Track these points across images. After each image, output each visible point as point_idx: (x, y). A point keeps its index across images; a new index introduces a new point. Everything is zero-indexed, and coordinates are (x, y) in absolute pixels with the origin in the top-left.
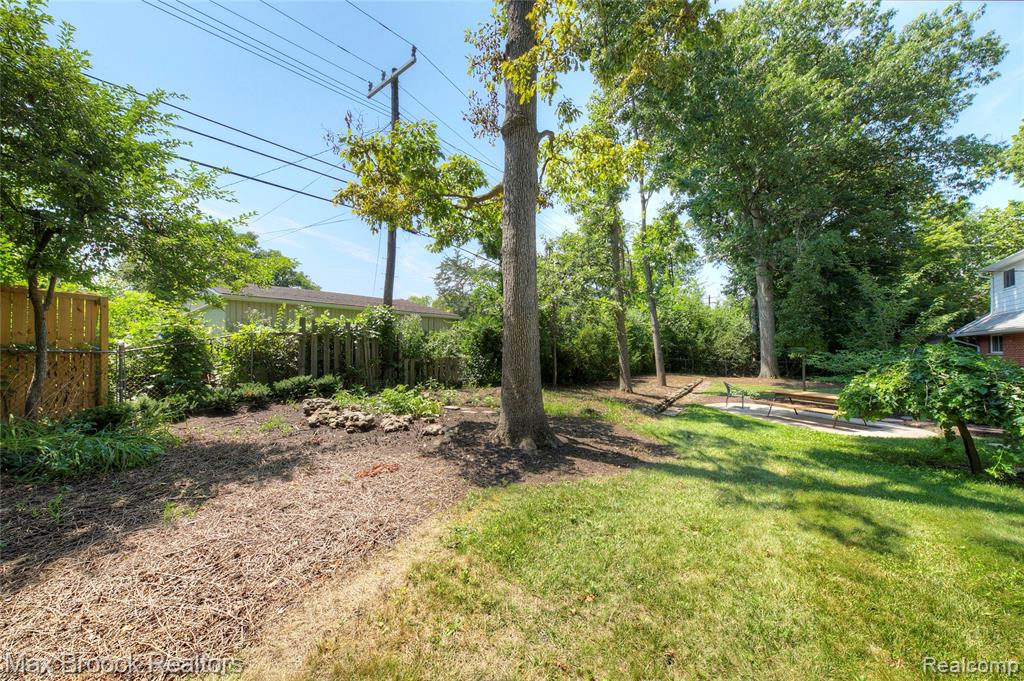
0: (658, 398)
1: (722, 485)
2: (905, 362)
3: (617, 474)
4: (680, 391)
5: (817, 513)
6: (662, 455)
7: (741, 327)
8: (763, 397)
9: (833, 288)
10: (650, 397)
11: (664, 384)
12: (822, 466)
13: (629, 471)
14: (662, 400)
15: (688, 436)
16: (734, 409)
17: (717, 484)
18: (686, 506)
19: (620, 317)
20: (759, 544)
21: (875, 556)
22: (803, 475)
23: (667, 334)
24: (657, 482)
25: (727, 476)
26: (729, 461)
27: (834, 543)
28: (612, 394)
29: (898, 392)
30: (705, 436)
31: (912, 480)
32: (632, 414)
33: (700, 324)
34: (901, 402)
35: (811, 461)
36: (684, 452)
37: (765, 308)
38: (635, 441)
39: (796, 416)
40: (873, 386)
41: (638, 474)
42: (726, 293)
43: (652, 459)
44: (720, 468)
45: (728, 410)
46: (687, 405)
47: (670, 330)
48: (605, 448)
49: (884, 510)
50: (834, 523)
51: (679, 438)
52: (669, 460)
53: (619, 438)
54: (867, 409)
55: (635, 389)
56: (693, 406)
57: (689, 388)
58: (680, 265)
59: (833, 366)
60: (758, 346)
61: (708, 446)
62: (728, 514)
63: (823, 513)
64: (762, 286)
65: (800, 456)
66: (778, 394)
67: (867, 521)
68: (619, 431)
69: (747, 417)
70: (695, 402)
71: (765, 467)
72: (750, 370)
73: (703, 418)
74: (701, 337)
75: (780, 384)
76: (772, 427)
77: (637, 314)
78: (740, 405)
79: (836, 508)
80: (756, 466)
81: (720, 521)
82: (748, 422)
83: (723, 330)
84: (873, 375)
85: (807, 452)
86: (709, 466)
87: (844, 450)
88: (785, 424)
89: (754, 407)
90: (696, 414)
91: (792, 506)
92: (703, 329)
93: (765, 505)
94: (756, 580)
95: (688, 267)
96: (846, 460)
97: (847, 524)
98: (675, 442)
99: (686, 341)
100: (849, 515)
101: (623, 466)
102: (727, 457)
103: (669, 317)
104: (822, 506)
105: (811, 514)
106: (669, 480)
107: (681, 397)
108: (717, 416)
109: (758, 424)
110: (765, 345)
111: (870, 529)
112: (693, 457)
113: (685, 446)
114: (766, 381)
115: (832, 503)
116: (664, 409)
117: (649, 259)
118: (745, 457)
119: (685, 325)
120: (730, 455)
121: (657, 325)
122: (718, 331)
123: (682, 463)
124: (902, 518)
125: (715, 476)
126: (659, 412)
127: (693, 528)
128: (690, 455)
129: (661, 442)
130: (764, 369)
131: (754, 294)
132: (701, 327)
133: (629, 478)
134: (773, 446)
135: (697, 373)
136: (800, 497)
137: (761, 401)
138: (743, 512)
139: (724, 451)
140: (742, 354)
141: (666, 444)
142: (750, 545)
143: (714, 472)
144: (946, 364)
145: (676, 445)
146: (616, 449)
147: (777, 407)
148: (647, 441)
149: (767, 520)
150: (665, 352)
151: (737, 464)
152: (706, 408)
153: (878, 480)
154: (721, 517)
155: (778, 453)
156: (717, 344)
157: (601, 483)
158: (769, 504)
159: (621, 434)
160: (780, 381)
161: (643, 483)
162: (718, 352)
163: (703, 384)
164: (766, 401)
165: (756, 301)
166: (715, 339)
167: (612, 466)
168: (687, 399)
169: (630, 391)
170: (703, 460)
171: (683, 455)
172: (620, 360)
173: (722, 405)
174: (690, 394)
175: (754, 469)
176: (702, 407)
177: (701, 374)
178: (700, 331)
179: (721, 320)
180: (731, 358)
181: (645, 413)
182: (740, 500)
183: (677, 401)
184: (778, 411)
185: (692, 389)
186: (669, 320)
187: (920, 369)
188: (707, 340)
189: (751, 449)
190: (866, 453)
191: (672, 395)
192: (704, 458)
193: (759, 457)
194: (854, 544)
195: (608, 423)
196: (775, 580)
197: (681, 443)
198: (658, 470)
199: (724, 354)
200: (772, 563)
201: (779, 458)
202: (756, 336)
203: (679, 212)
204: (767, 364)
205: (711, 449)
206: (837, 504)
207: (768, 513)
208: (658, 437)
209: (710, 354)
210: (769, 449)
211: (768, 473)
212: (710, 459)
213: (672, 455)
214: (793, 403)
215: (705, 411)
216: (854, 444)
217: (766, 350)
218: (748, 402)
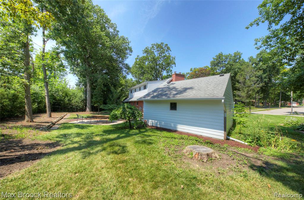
0: (48, 123)
1: (82, 150)
2: (122, 107)
3: (29, 166)
4: (58, 118)
5: (110, 148)
6: (54, 147)
7: (81, 96)
8: (88, 117)
9: (105, 89)
10: (43, 123)
11: (50, 116)
12: (107, 134)
13: (38, 161)
14: (50, 123)
15: (65, 136)
16: (80, 122)
17: (81, 151)
18: (71, 165)
19: (27, 88)
20: (99, 166)
21: (124, 154)
22: (104, 139)
23: (52, 97)
24: (55, 161)
25: (83, 146)
26: (83, 141)
27: (116, 155)
28: (19, 124)
29: (121, 114)
30: (72, 134)
31: (123, 133)
32: (34, 132)
33: (66, 94)
34: (121, 116)
35: (104, 134)
36: (65, 143)
37: (89, 91)
38: (38, 145)
39: (98, 122)
40: (116, 113)
41: (44, 161)
42: (77, 85)
43: (50, 150)
44: (80, 145)
45: (77, 123)
46: (62, 124)
47: (54, 96)
48: (19, 153)
49: (121, 141)
50: (114, 150)
51: (61, 138)
52: (59, 148)
53: (27, 145)
54: (115, 118)
55: (34, 120)
56: (64, 124)
57: (62, 117)
58: (59, 72)
59: (106, 108)
60: (86, 103)
61: (74, 138)
62: (88, 160)
63: (111, 148)
64: (88, 85)
65: (101, 133)
66: (93, 116)
67: (120, 146)
68: (26, 142)
69: (84, 124)
70: (65, 122)
71: (94, 139)
72: (83, 110)
73: (69, 128)
74: (67, 99)
75: (92, 113)
76: (92, 126)
77: (36, 87)
78: (82, 121)
79: (113, 145)
80: (91, 140)
81: (85, 164)
82: (85, 126)
83: (75, 97)
84: (116, 110)
85: (103, 132)
86: (76, 145)
87: (110, 129)
88: (95, 125)
89: (86, 121)
90: (66, 126)
91: (104, 149)
92: (67, 96)
93: (97, 152)
94: (101, 179)
95: (62, 74)
96: (111, 132)
97: (117, 148)
98: (60, 139)
99: (61, 100)
100: (116, 146)
101: (33, 160)
102: (81, 140)
103: (53, 90)
104: (111, 146)
105: (109, 149)
106: (61, 157)
107: (58, 121)
108: (74, 126)
109: (88, 126)
110: (88, 102)
111: (121, 148)
112: (69, 144)
113: (64, 140)
114: (88, 113)
115: (112, 144)
116: (51, 127)
117: (46, 66)
118: (87, 138)
119: (60, 94)
120: (82, 139)
121: (48, 93)
122: (73, 97)
123: (65, 147)
124: (125, 142)
125: (79, 148)
126: (49, 128)
127: (76, 173)
128: (67, 143)
129: (53, 141)
130: (88, 109)
131: (86, 87)
132: (67, 95)
133: (39, 164)
134: (94, 132)
135: (65, 111)
136: (105, 145)
137: (88, 119)
138: (92, 157)
139: (80, 138)
140: (81, 105)
141: (55, 141)
142: (97, 168)
143: (78, 147)
144: (128, 107)
145: (60, 141)
146: (27, 152)
147: (93, 120)
148: (45, 143)
149: (99, 157)
150: (51, 104)
151: (85, 141)
152: (69, 124)
153: (118, 135)
154: (85, 163)
155: (96, 134)
156: (73, 101)
157: (19, 175)
158: (98, 151)
159: (28, 143)
160: (92, 112)
161: (48, 164)
162: (73, 104)
163: (67, 115)
164: (89, 119)
165: (86, 89)
166: (72, 100)
167: (26, 162)
168: (61, 122)
169: (32, 121)
170: (73, 144)
171: (64, 144)
172: (26, 108)
173: (76, 122)
174: (62, 119)
175: (91, 141)
176: (68, 123)
177: (66, 112)
178: (66, 97)
179: (74, 94)
180: (77, 106)
181: (42, 130)
182: (90, 154)
183: (57, 123)
184: (93, 121)
185: (63, 118)
186: (53, 92)
187: (124, 108)
188: (69, 100)
189: (88, 135)
190: (114, 129)
191: (54, 120)
192: (73, 143)
193: (91, 137)
194: (120, 153)
195: (19, 139)
196: (106, 176)
197: (62, 139)
198: (54, 155)
199: (75, 105)
200: (104, 170)
201: (96, 135)
202: (86, 100)
203: (61, 52)
204: (88, 108)
205: (75, 139)
206: (113, 144)
207: (98, 154)
208: (51, 140)
209: (70, 105)
210: (93, 133)
211: (95, 141)
212: (76, 142)
213: (59, 145)
214: (96, 118)
215: (69, 125)
216: (111, 127)
217: (88, 104)
218: (84, 120)
